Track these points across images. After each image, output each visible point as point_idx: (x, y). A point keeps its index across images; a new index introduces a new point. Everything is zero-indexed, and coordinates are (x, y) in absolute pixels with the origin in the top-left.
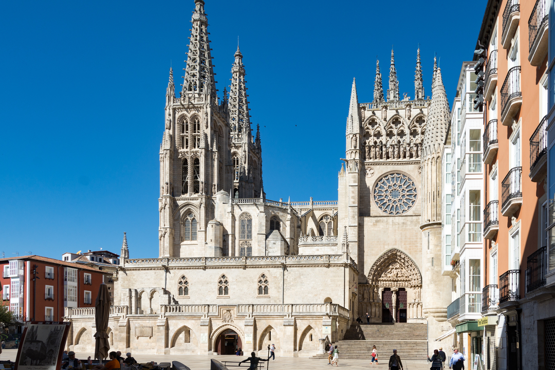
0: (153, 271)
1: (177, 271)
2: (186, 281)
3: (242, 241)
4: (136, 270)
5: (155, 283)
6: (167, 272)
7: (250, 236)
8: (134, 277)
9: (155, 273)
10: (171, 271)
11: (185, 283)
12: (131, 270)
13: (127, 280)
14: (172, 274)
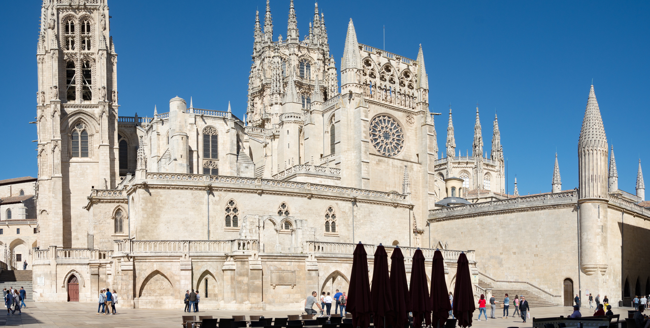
0: (189, 191)
1: (223, 193)
2: (235, 208)
3: (206, 161)
4: (164, 188)
5: (193, 208)
6: (209, 194)
7: (215, 155)
8: (162, 198)
9: (193, 194)
10: (215, 193)
11: (233, 210)
12: (156, 188)
13: (151, 202)
14: (217, 198)
